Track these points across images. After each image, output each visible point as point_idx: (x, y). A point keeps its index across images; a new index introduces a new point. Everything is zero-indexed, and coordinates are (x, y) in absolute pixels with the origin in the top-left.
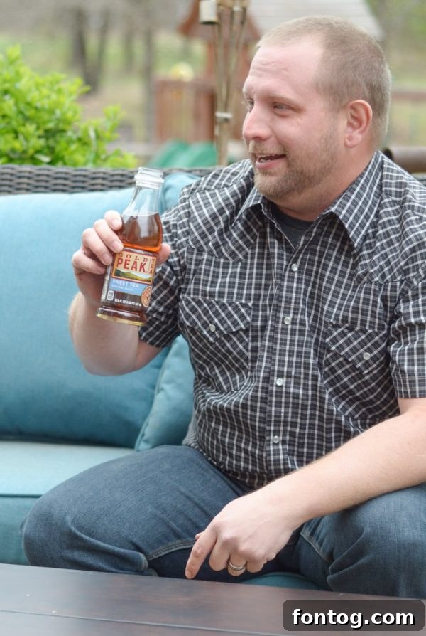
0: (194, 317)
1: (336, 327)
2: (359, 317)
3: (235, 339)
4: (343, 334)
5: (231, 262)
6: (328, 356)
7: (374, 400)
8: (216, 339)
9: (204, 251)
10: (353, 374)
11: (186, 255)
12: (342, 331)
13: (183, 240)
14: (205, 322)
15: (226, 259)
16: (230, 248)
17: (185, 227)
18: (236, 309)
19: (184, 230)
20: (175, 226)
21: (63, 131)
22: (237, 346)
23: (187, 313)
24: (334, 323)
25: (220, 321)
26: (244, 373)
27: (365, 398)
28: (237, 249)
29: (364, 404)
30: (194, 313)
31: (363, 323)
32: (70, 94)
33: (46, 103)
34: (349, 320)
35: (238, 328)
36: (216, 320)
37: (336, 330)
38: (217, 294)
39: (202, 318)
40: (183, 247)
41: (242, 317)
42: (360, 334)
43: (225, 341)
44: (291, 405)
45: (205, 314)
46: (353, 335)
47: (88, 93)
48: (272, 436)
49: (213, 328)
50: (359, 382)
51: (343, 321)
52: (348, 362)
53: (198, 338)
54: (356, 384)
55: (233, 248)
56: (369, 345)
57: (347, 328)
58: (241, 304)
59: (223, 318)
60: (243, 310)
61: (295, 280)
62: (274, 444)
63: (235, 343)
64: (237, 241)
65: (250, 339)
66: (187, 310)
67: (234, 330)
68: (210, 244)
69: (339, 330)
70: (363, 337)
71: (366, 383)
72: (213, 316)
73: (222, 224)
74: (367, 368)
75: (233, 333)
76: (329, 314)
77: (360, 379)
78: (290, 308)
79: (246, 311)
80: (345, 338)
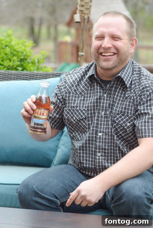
0: (68, 115)
1: (118, 114)
2: (126, 111)
3: (82, 122)
4: (120, 117)
5: (80, 96)
6: (115, 124)
7: (130, 140)
8: (76, 122)
9: (71, 92)
10: (124, 131)
11: (64, 95)
12: (120, 116)
13: (63, 90)
14: (72, 117)
15: (78, 95)
16: (80, 91)
17: (64, 86)
18: (82, 111)
19: (64, 87)
20: (61, 86)
21: (26, 59)
22: (83, 124)
23: (66, 114)
24: (118, 113)
25: (77, 116)
26: (86, 133)
27: (127, 139)
28: (82, 91)
29: (127, 141)
30: (68, 114)
31: (128, 113)
32: (29, 47)
33: (20, 50)
34: (123, 112)
35: (83, 117)
36: (75, 116)
37: (118, 115)
38: (75, 107)
39: (71, 115)
40: (63, 92)
41: (84, 114)
42: (126, 117)
43: (79, 123)
44: (104, 142)
45: (72, 114)
46: (124, 117)
47: (35, 46)
48: (98, 153)
49: (74, 118)
50: (126, 133)
51: (121, 112)
52: (122, 127)
53: (70, 122)
54: (124, 134)
55: (81, 91)
56: (129, 120)
57: (122, 115)
58: (83, 109)
59: (78, 115)
60: (84, 112)
61: (105, 100)
62: (98, 156)
63: (82, 123)
64: (82, 89)
65: (87, 121)
66: (66, 113)
67: (81, 118)
68: (73, 90)
69: (119, 115)
70: (127, 118)
71: (128, 134)
72: (74, 114)
73: (77, 84)
74: (128, 129)
75: (81, 119)
76: (116, 110)
77: (126, 132)
78: (103, 109)
79: (85, 112)
80: (121, 118)
